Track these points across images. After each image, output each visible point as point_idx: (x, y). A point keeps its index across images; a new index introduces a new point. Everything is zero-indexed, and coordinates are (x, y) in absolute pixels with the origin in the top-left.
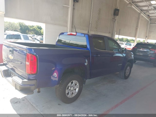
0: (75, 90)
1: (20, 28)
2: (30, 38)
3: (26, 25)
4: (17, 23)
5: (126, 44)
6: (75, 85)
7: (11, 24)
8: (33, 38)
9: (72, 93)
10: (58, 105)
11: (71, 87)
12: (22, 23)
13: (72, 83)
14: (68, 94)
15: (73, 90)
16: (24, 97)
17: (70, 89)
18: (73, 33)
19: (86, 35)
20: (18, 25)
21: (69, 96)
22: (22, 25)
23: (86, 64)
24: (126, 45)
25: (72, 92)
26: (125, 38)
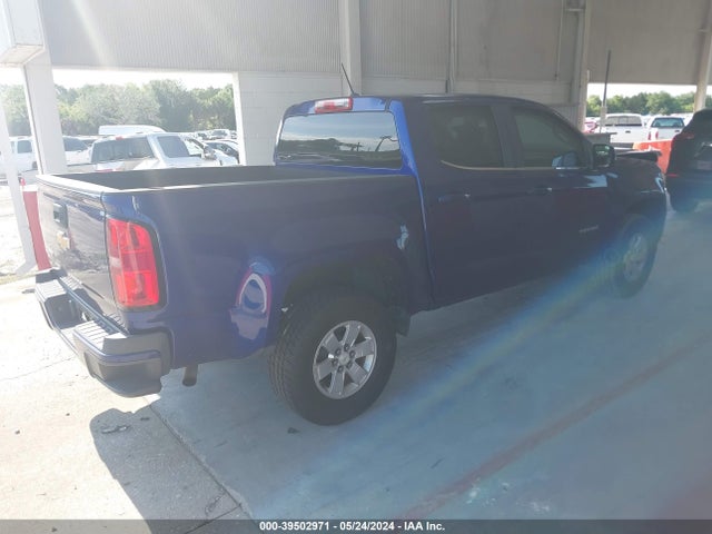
0: (361, 362)
1: (158, 106)
2: (192, 148)
3: (183, 89)
4: (145, 87)
5: (656, 124)
6: (356, 343)
7: (118, 95)
8: (205, 145)
9: (348, 380)
10: (289, 432)
11: (336, 353)
12: (165, 85)
13: (340, 334)
14: (327, 381)
15: (350, 362)
16: (150, 406)
17: (333, 361)
18: (338, 102)
19: (394, 104)
20: (150, 96)
21: (335, 391)
22: (168, 92)
23: (401, 244)
24: (655, 130)
25: (346, 375)
26: (656, 95)
